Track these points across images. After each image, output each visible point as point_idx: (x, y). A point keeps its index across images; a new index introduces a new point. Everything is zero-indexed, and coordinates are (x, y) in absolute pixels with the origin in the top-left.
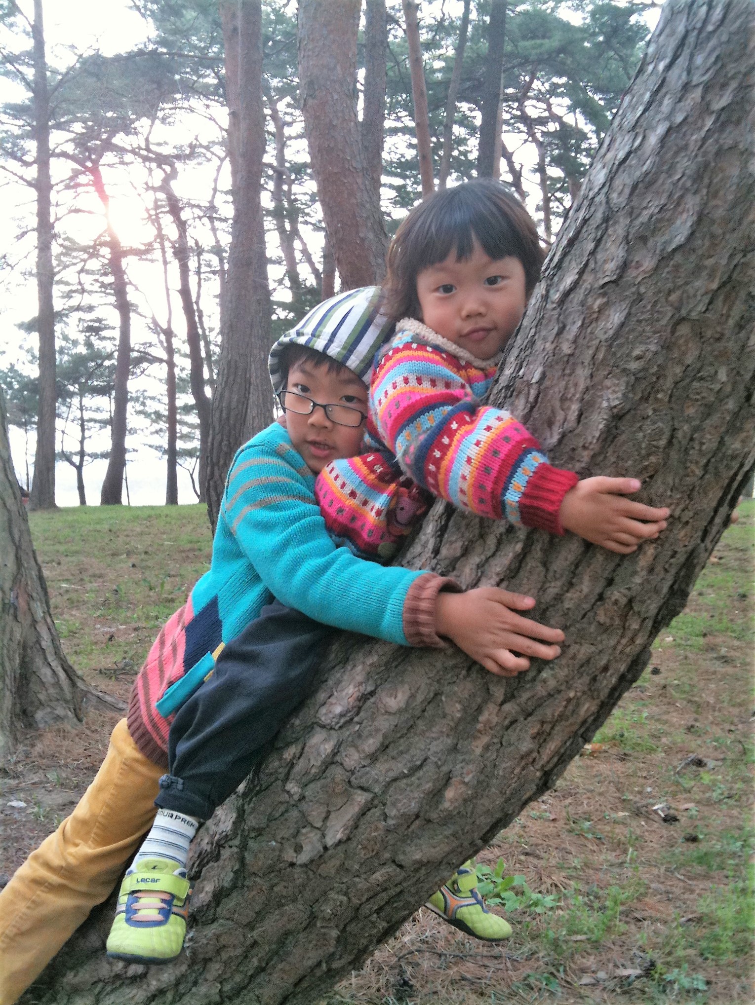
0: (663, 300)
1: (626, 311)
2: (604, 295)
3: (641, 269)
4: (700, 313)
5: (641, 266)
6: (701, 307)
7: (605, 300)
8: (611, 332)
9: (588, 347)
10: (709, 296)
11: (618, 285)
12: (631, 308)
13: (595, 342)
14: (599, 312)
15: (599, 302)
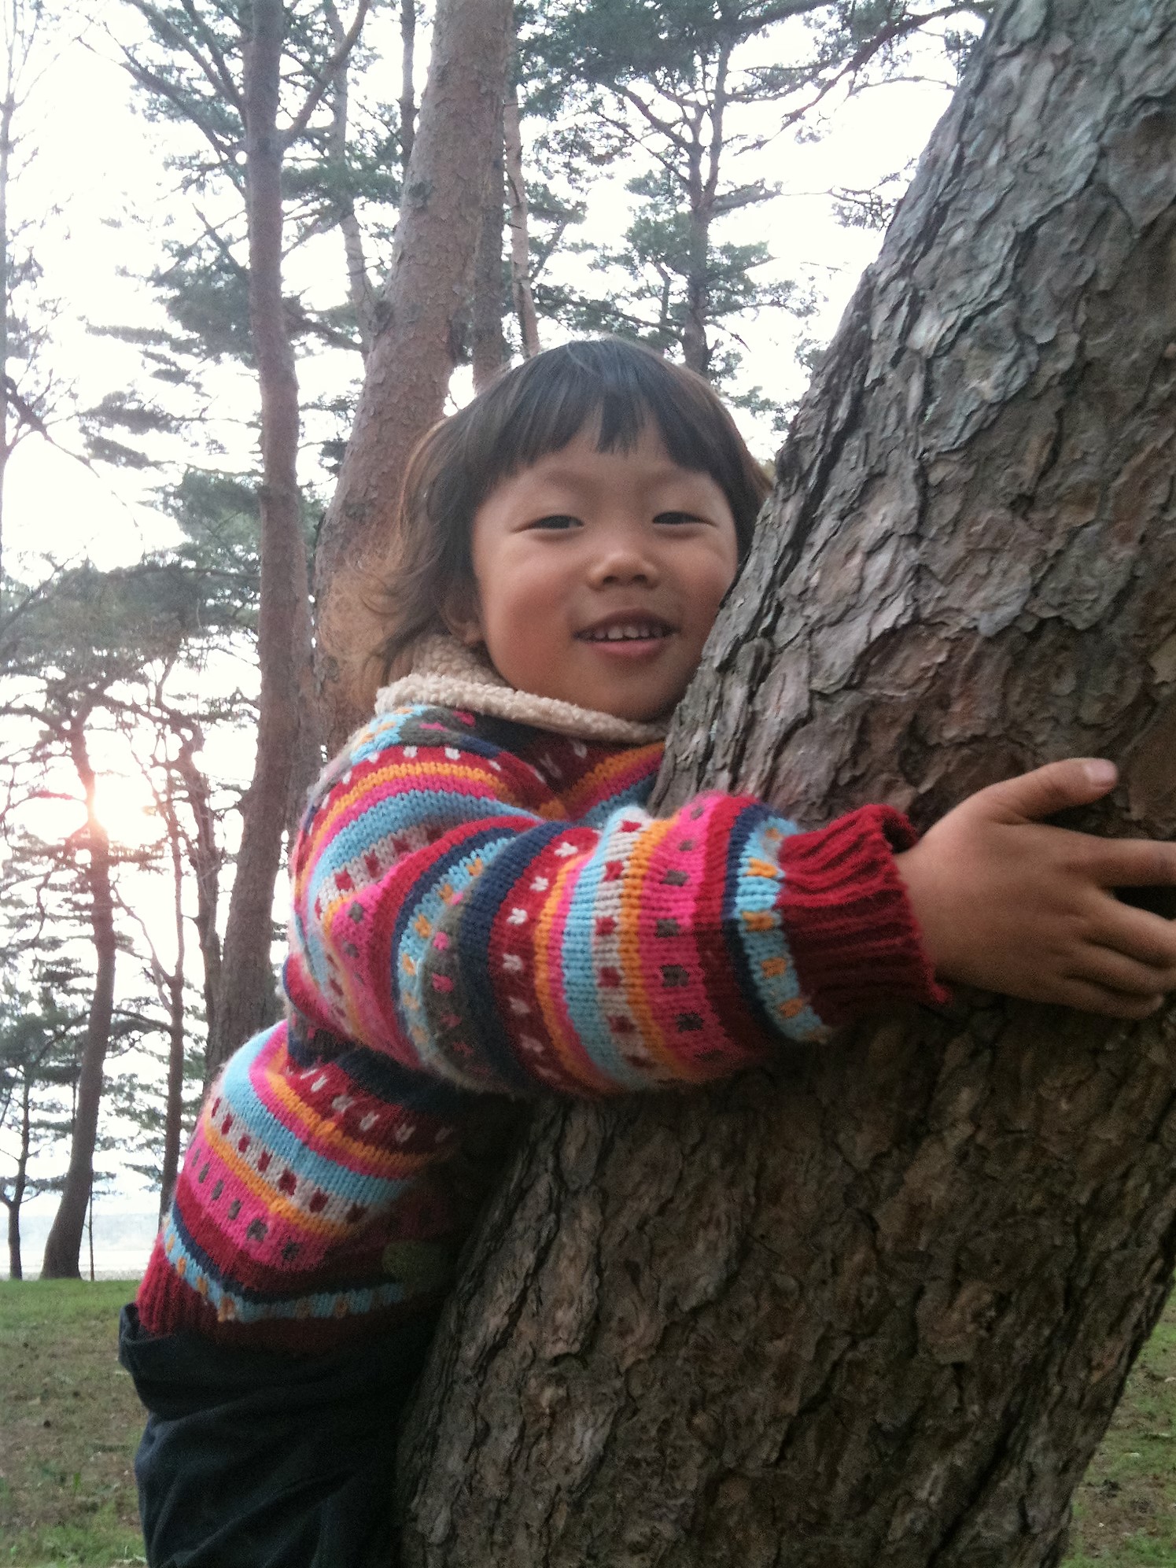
0: (682, 1421)
1: (606, 1430)
2: (560, 1380)
3: (630, 1339)
4: (766, 1464)
5: (630, 1331)
6: (767, 1451)
7: (562, 1392)
8: (578, 1472)
9: (536, 1494)
10: (785, 1426)
11: (585, 1365)
12: (615, 1424)
13: (549, 1486)
14: (553, 1415)
15: (549, 1394)
